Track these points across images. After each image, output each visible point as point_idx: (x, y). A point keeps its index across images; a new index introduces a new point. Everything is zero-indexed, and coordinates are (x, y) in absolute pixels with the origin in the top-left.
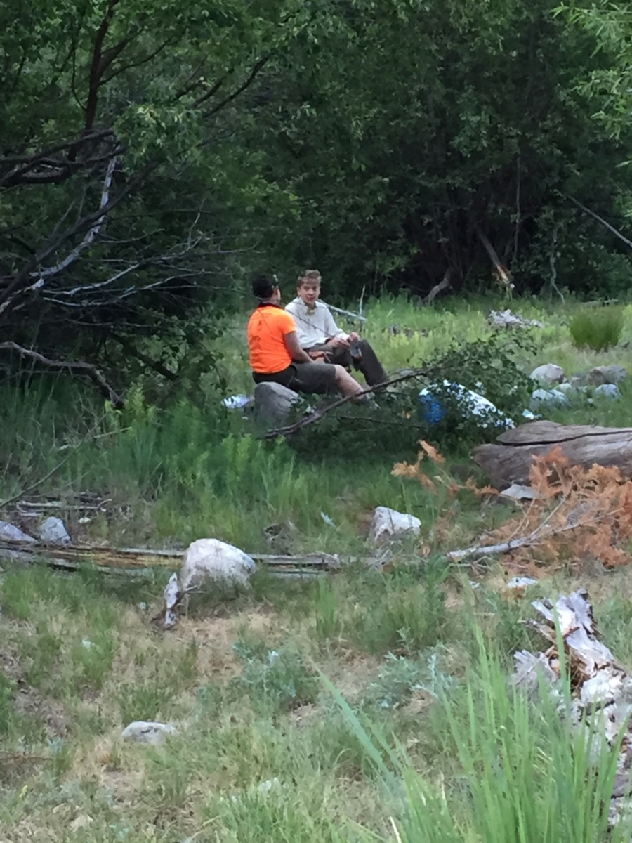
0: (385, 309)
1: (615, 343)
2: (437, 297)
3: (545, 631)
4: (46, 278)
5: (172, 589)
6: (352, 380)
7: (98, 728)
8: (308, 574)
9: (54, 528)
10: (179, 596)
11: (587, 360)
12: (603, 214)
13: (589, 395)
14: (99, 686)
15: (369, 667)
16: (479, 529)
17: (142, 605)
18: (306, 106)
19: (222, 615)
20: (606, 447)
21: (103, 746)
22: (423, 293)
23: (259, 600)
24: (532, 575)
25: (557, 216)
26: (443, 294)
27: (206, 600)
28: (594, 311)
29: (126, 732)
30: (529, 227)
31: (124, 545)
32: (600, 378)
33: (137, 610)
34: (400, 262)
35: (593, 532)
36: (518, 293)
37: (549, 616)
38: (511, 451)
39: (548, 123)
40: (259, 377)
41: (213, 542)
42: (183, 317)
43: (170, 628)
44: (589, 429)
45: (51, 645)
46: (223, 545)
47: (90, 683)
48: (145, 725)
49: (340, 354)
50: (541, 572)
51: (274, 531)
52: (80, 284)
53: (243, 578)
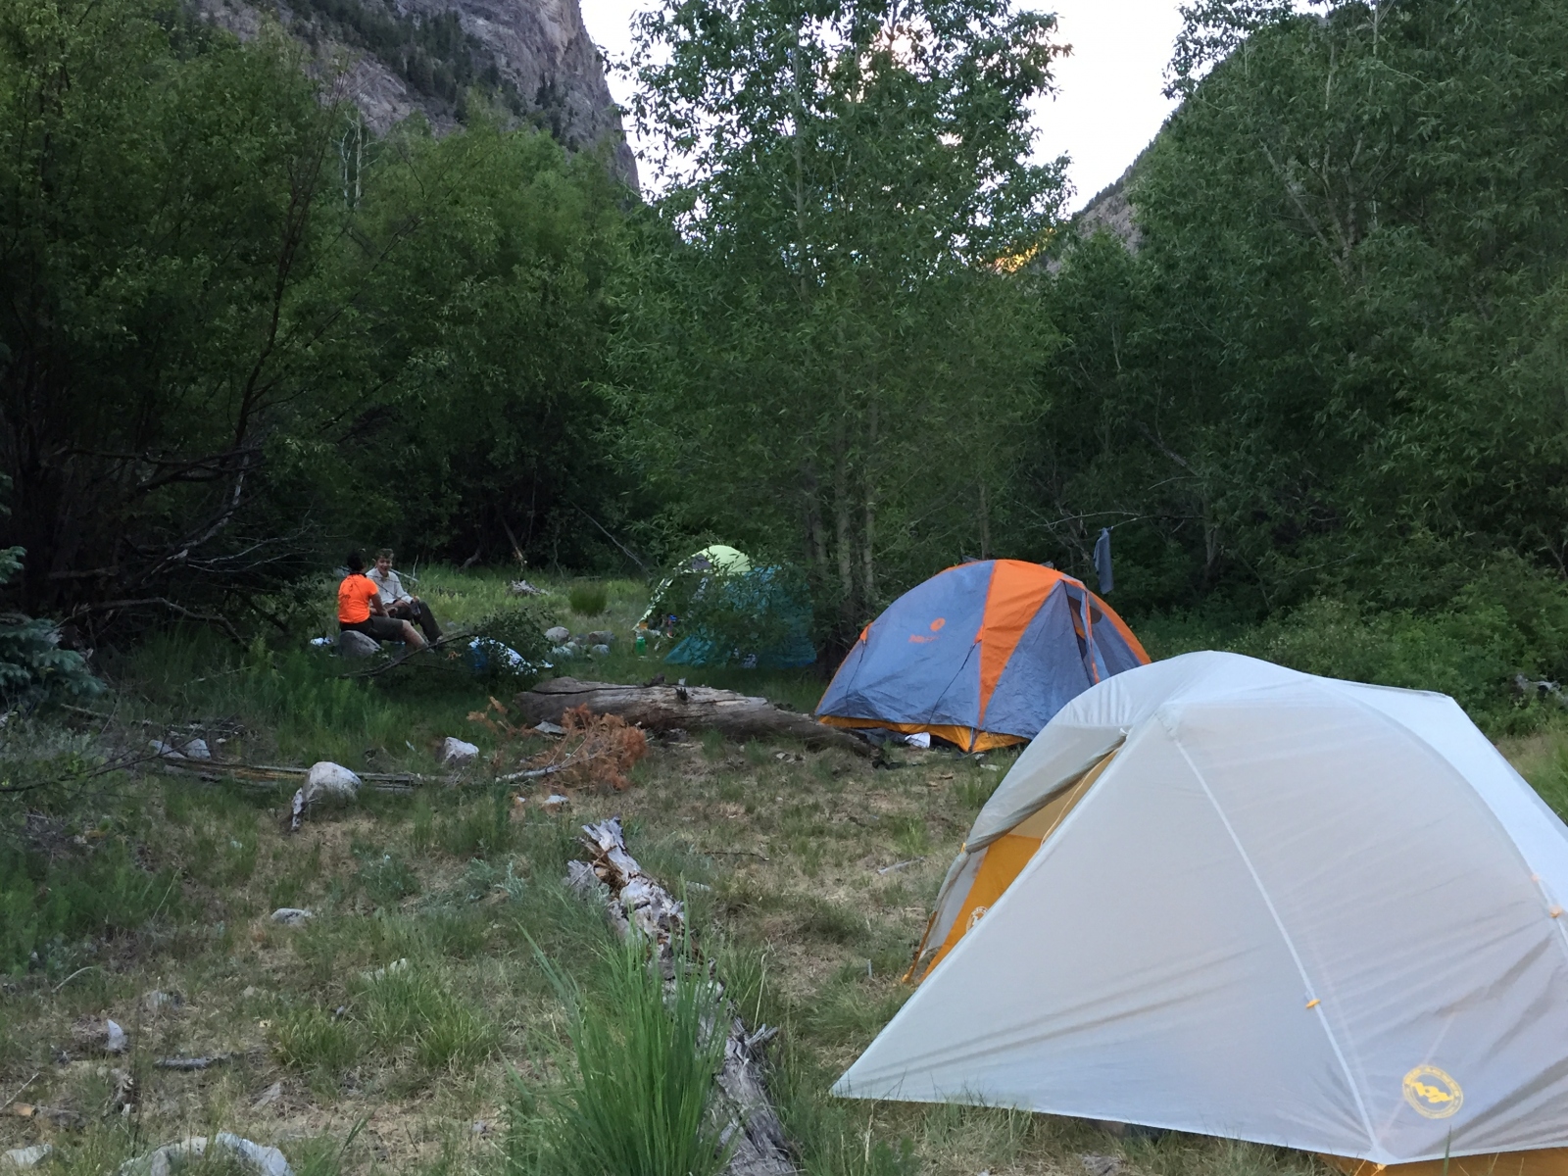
0: (432, 574)
1: (602, 610)
2: (470, 566)
3: (591, 848)
4: (191, 549)
5: (299, 800)
6: (415, 632)
7: (251, 912)
8: (400, 789)
9: (199, 747)
10: (304, 805)
11: (582, 622)
12: (593, 514)
13: (588, 652)
14: (247, 877)
15: (455, 865)
16: (519, 755)
17: (272, 810)
18: (413, 447)
19: (336, 820)
20: (610, 698)
21: (256, 927)
22: (461, 564)
23: (363, 808)
24: (563, 794)
25: (561, 515)
26: (475, 564)
27: (324, 808)
28: (583, 584)
29: (274, 916)
30: (540, 520)
31: (254, 762)
32: (597, 640)
33: (269, 814)
34: (444, 539)
35: (604, 762)
36: (530, 567)
37: (594, 836)
38: (542, 698)
39: (559, 448)
40: (345, 626)
41: (330, 765)
42: (293, 582)
43: (297, 830)
44: (599, 685)
45: (207, 846)
46: (338, 767)
47: (241, 874)
48: (289, 911)
49: (404, 612)
50: (570, 791)
51: (372, 754)
52: (218, 555)
53: (352, 792)
